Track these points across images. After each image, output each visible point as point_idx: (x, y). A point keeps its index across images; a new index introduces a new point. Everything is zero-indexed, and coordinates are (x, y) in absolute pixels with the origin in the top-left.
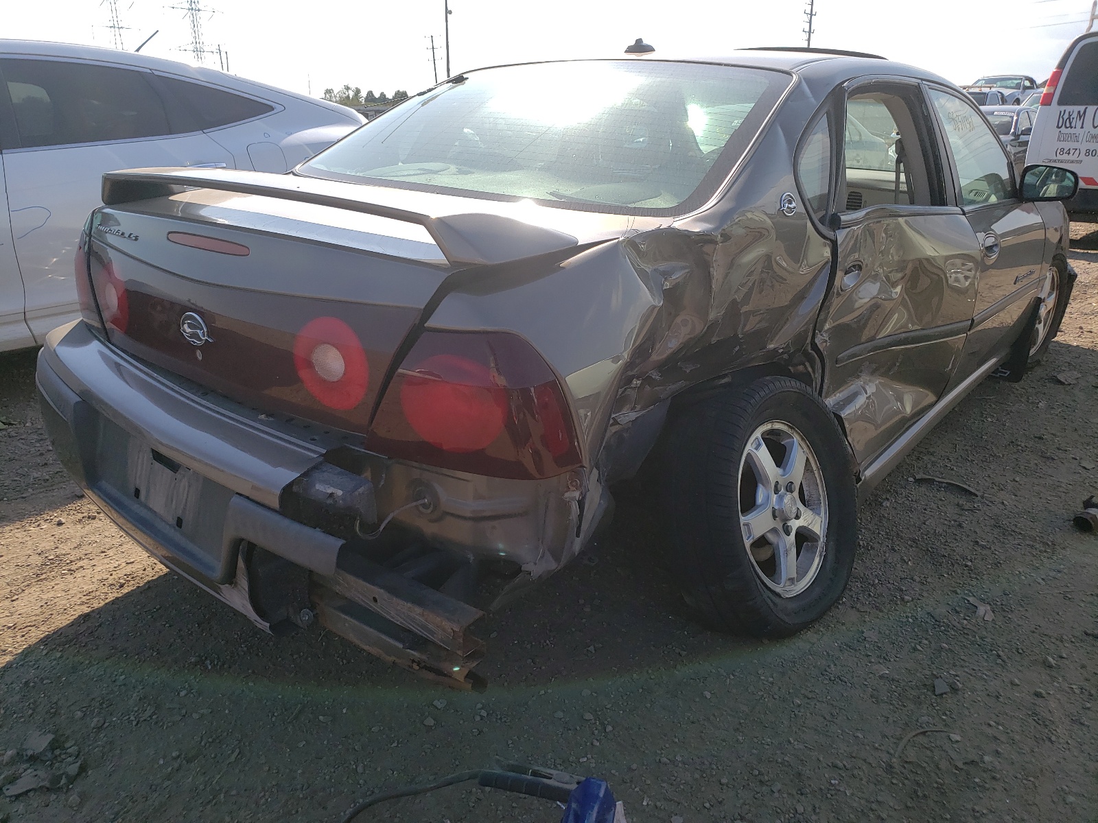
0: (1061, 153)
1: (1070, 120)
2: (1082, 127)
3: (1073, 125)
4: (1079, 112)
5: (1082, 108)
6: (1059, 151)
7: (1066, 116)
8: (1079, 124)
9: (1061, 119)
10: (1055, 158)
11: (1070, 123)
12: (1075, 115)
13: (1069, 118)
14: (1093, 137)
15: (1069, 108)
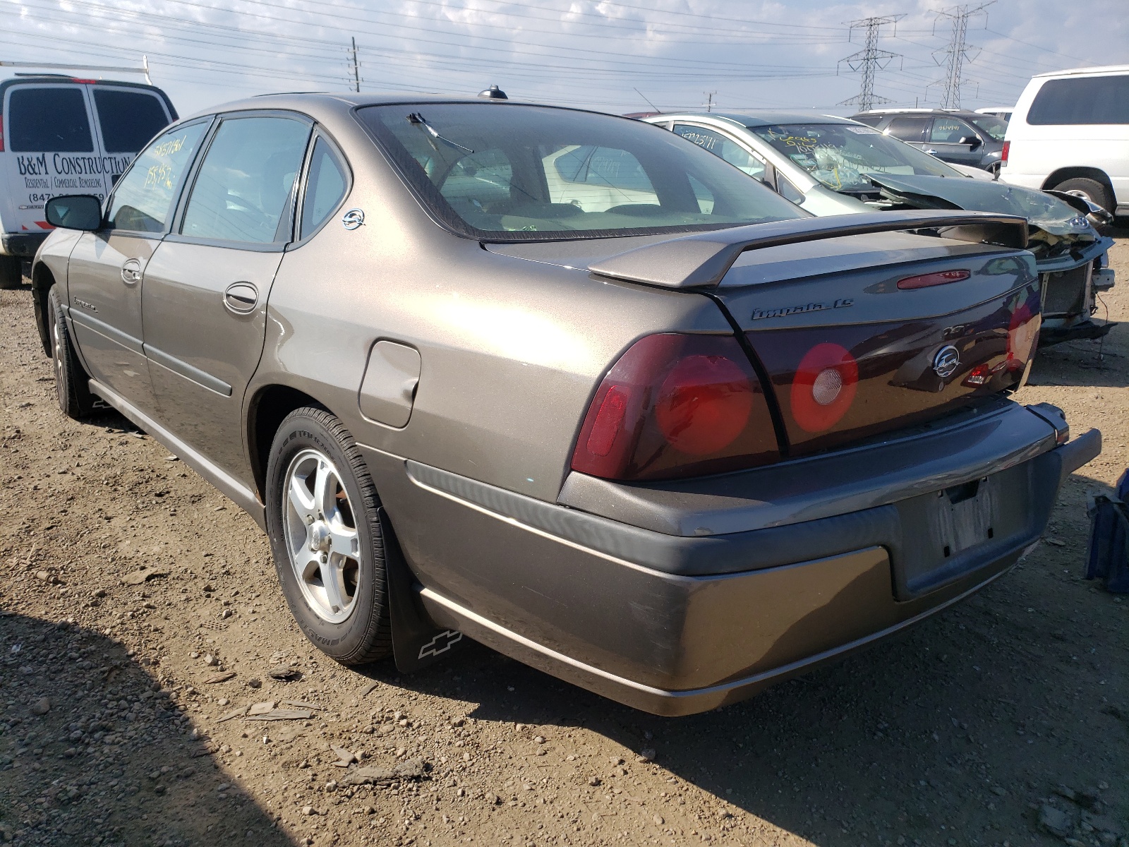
0: (36, 199)
1: (31, 166)
2: (47, 173)
3: (37, 170)
4: (38, 159)
5: (40, 155)
6: (32, 198)
7: (26, 163)
8: (43, 170)
9: (22, 166)
10: (30, 204)
11: (33, 169)
12: (35, 161)
13: (30, 164)
14: (60, 183)
15: (26, 155)
